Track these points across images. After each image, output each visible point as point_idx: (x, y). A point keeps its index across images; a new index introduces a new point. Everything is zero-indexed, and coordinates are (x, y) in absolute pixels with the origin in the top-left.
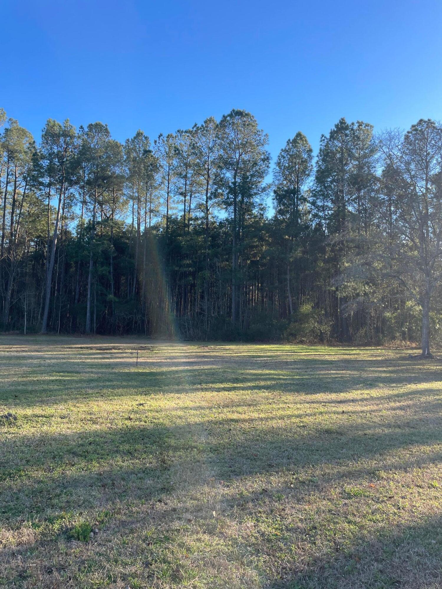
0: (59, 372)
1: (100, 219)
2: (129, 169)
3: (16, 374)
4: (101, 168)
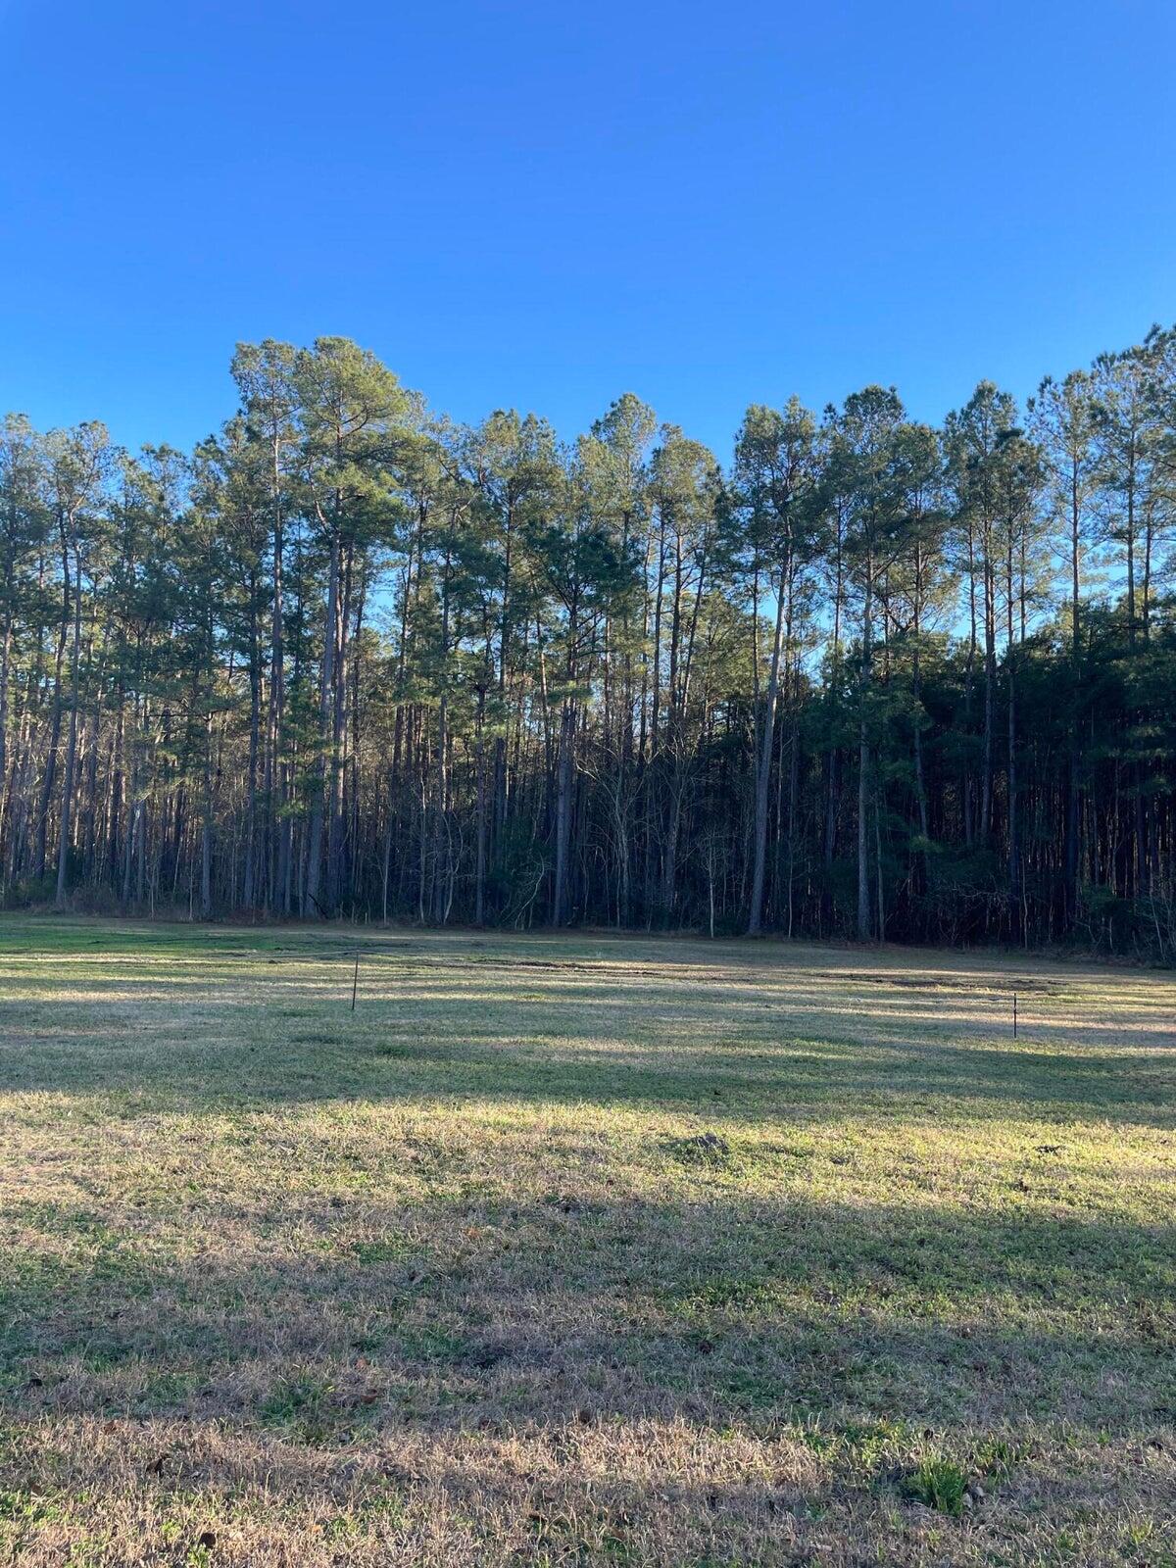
0: (808, 1039)
1: (881, 637)
2: (957, 491)
3: (707, 1037)
4: (881, 501)
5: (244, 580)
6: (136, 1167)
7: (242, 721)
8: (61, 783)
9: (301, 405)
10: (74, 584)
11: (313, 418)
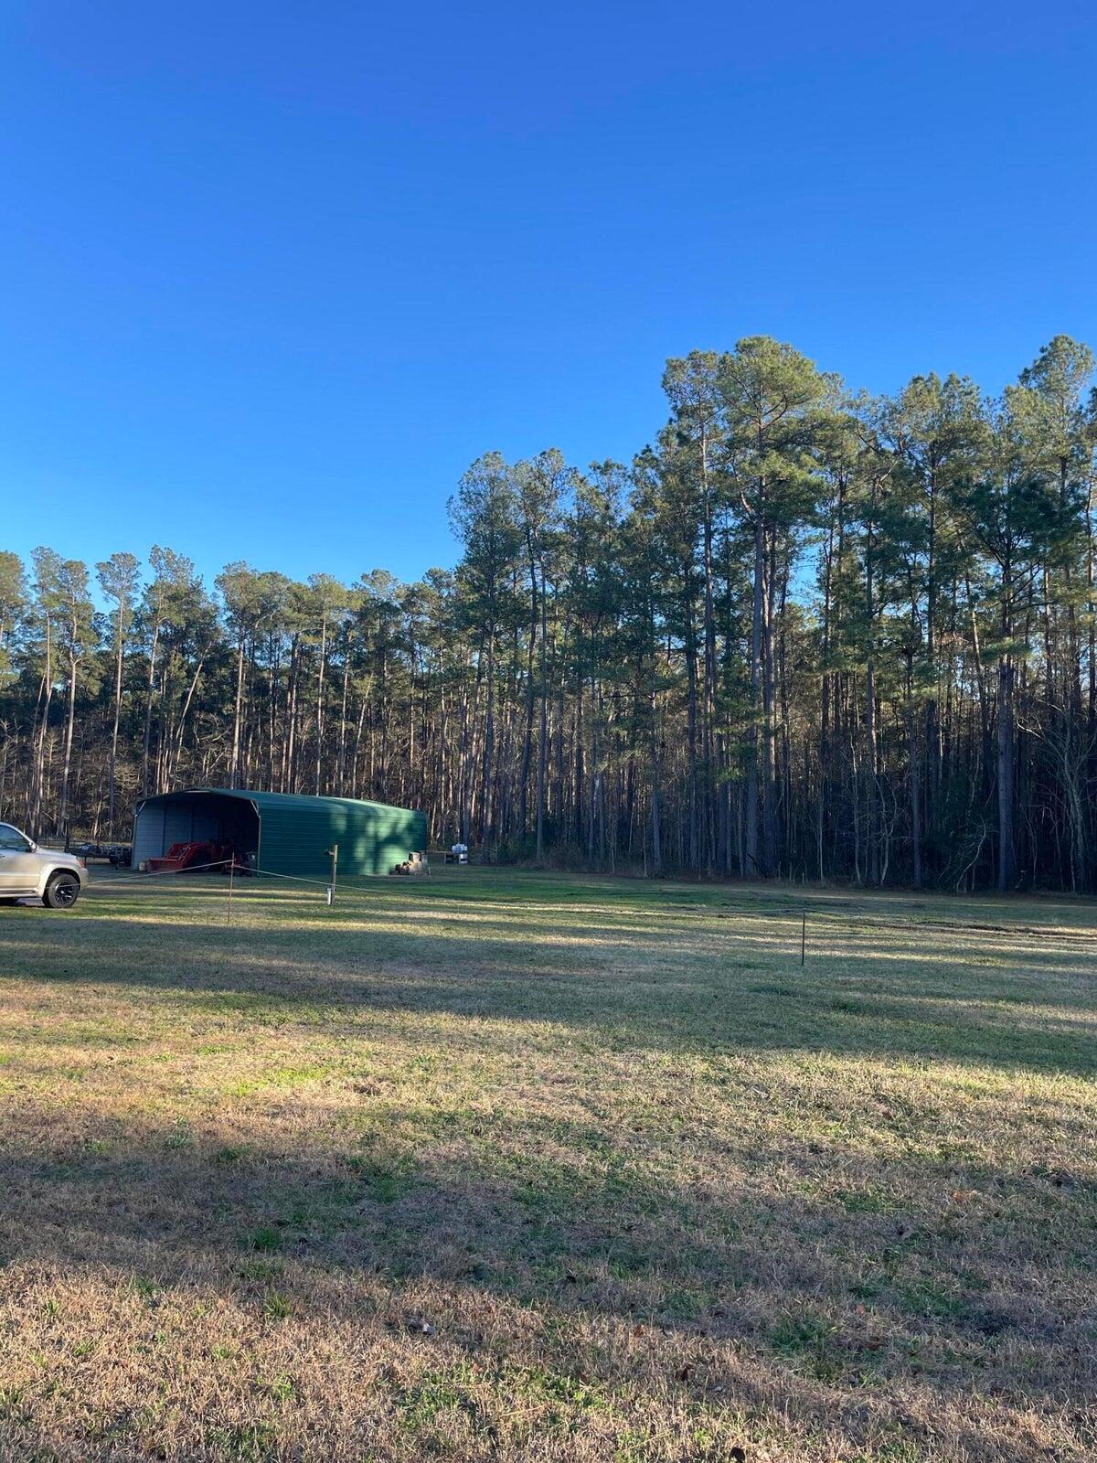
5: (678, 570)
6: (629, 1096)
7: (680, 698)
8: (536, 758)
9: (725, 405)
10: (541, 590)
11: (736, 416)
